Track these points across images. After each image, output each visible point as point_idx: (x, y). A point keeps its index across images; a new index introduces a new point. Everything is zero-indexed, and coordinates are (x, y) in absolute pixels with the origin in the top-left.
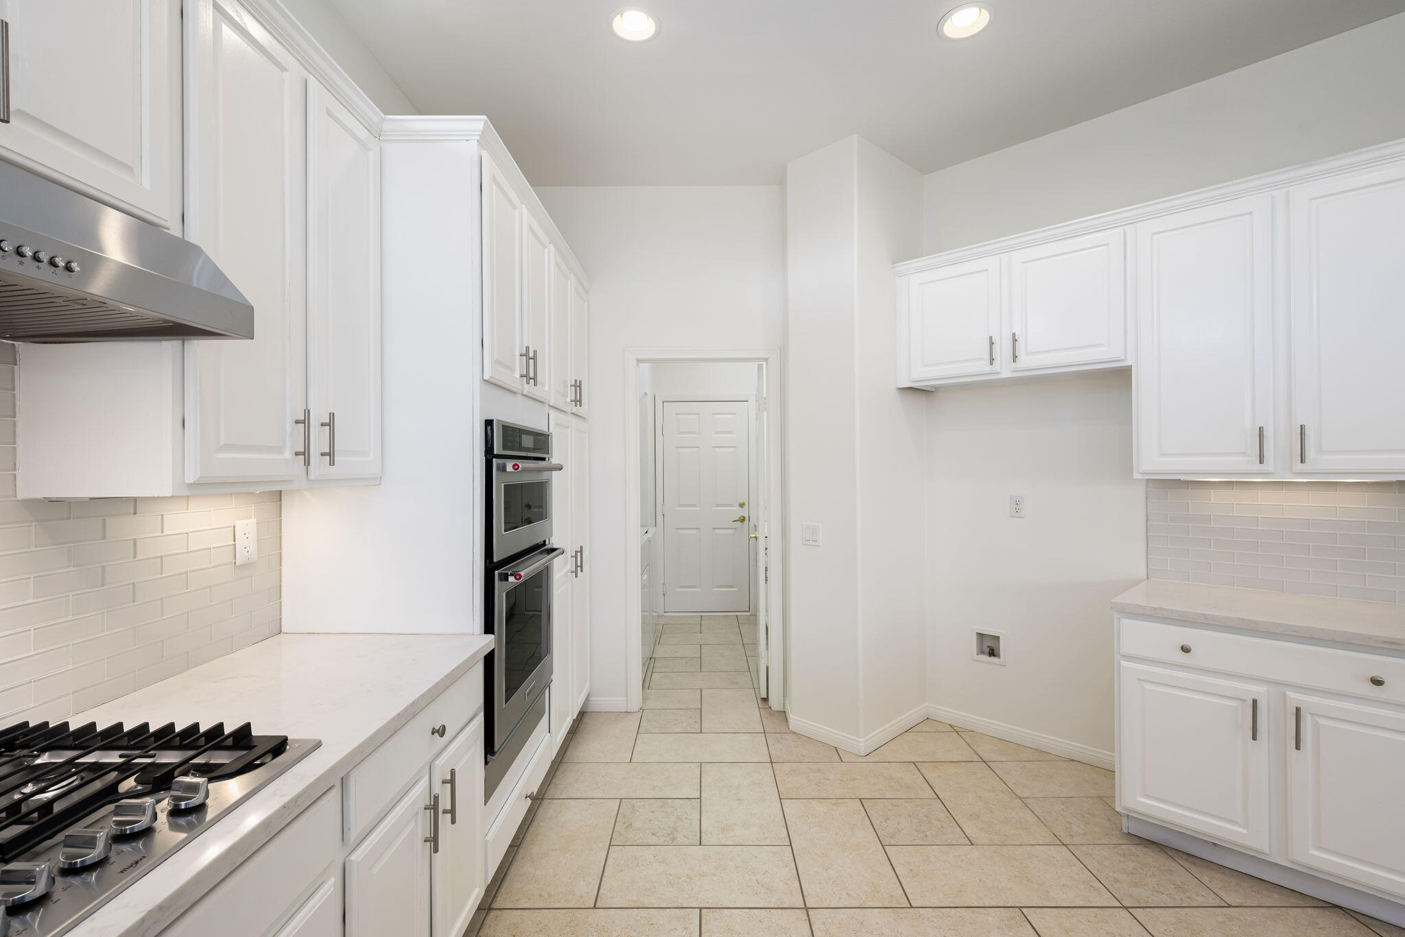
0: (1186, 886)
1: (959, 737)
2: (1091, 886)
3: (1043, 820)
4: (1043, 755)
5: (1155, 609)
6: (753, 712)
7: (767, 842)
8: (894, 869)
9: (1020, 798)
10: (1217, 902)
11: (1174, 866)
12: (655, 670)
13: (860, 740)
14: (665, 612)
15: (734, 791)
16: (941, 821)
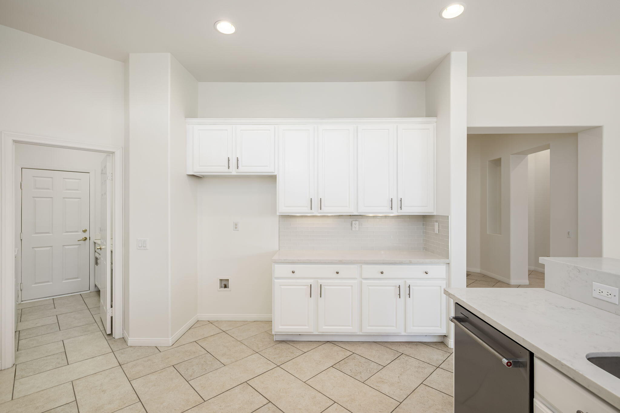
0: (294, 352)
1: (212, 325)
2: (268, 363)
3: (249, 346)
4: (245, 323)
5: (285, 260)
6: (103, 343)
7: (127, 405)
8: (194, 389)
9: (239, 341)
10: (303, 353)
11: (290, 346)
12: (20, 338)
13: (169, 339)
14: (22, 301)
15: (99, 388)
16: (211, 361)
